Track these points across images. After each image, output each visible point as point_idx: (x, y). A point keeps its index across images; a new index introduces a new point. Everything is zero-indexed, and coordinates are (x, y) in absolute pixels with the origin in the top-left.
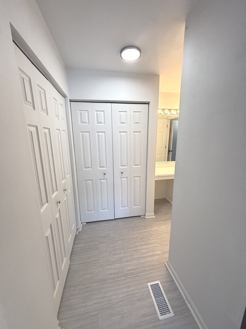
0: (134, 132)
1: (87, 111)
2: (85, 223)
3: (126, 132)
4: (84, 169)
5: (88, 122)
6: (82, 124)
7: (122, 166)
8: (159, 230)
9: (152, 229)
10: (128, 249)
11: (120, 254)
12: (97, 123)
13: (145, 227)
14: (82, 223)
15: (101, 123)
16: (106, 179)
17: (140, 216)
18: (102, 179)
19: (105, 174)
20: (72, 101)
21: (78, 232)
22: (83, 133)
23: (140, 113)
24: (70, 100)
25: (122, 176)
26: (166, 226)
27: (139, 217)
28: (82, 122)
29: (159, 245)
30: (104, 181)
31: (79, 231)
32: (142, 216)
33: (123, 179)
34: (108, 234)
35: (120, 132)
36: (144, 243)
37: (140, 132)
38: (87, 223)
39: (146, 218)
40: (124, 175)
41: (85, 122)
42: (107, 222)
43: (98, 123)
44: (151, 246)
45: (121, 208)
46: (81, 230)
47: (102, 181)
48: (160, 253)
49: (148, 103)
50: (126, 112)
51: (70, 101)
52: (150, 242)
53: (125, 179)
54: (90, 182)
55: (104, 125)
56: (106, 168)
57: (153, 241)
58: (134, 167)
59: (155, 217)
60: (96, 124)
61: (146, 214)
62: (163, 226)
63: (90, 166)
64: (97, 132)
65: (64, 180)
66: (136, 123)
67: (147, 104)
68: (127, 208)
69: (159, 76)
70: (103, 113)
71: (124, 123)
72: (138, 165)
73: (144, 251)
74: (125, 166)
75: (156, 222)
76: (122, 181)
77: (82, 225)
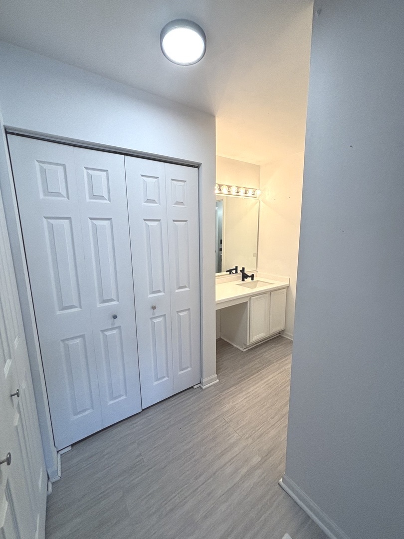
0: (174, 221)
1: (61, 165)
2: (70, 448)
3: (159, 220)
4: (58, 313)
5: (64, 193)
6: (47, 198)
7: (154, 292)
8: (237, 406)
9: (225, 409)
10: (196, 478)
11: (186, 502)
12: (90, 198)
13: (209, 408)
14: (58, 452)
15: (102, 197)
16: (119, 328)
17: (192, 387)
18: (107, 330)
19: (115, 317)
20: (13, 134)
21: (53, 483)
22: (51, 221)
23: (183, 183)
24: (5, 130)
25: (154, 314)
26: (244, 394)
27: (191, 390)
28: (47, 192)
29: (250, 440)
30: (114, 332)
31: (54, 480)
32: (195, 387)
33: (155, 321)
34: (138, 456)
35: (145, 220)
36: (223, 449)
37: (186, 221)
38: (72, 445)
39: (204, 388)
40: (158, 312)
41: (58, 194)
42: (127, 424)
43: (94, 197)
44: (236, 449)
45: (156, 383)
46: (60, 474)
47: (107, 333)
48: (260, 459)
49: (197, 166)
50: (157, 178)
51: (7, 133)
52: (231, 441)
53: (160, 319)
54: (78, 341)
55: (107, 202)
56: (118, 301)
57: (236, 436)
58: (177, 291)
59: (218, 380)
60: (88, 199)
61: (204, 380)
62: (239, 395)
63: (76, 303)
64: (91, 219)
65: (9, 362)
66: (178, 203)
67: (195, 167)
68: (166, 378)
69: (214, 117)
70: (105, 176)
71: (153, 201)
72: (185, 287)
73: (229, 470)
74: (159, 291)
75: (226, 392)
76: (153, 324)
77: (59, 455)
